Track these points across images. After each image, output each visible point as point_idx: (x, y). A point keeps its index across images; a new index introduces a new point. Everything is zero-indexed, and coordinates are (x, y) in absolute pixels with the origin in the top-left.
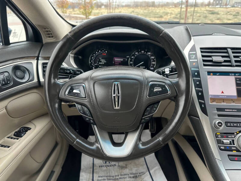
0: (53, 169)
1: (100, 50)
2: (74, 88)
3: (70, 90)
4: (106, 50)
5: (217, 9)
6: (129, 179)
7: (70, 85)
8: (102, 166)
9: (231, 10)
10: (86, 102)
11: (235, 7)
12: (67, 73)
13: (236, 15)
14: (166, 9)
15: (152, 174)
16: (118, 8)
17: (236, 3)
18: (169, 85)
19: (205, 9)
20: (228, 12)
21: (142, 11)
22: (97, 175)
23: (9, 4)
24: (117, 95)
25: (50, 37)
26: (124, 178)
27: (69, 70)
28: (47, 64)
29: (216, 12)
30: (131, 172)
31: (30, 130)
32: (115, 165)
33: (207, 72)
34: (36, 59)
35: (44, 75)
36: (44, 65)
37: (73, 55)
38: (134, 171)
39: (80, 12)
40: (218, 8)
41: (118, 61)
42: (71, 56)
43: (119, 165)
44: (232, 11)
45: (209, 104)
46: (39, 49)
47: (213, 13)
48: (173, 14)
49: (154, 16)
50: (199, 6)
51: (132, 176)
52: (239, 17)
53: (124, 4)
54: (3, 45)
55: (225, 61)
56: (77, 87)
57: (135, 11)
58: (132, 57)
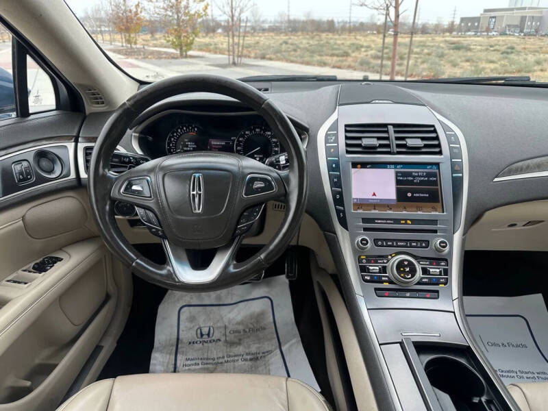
0: (100, 341)
1: (185, 126)
2: (134, 182)
3: (127, 186)
4: (195, 127)
5: (468, 38)
6: (243, 363)
7: (128, 179)
8: (193, 343)
9: (499, 41)
10: (151, 204)
11: (507, 34)
12: (124, 162)
13: (507, 53)
14: (358, 37)
15: (284, 353)
16: (252, 35)
17: (509, 26)
18: (276, 179)
19: (441, 39)
20: (491, 46)
21: (305, 41)
22: (184, 357)
23: (31, 52)
24: (197, 193)
25: (98, 103)
26: (234, 361)
27: (129, 157)
28: (91, 148)
29: (465, 45)
30: (247, 351)
31: (60, 261)
32: (219, 340)
33: (350, 164)
34: (73, 140)
35: (87, 168)
36: (88, 152)
37: (137, 135)
38: (254, 349)
39: (168, 41)
40: (470, 36)
41: (217, 145)
42: (135, 136)
43: (226, 340)
44: (501, 43)
45: (350, 210)
46: (79, 124)
47: (457, 47)
48: (372, 50)
49: (331, 52)
50: (430, 31)
51: (249, 357)
52: (512, 56)
53: (266, 26)
54: (17, 116)
55: (381, 146)
56: (138, 181)
57: (290, 41)
58: (240, 139)
